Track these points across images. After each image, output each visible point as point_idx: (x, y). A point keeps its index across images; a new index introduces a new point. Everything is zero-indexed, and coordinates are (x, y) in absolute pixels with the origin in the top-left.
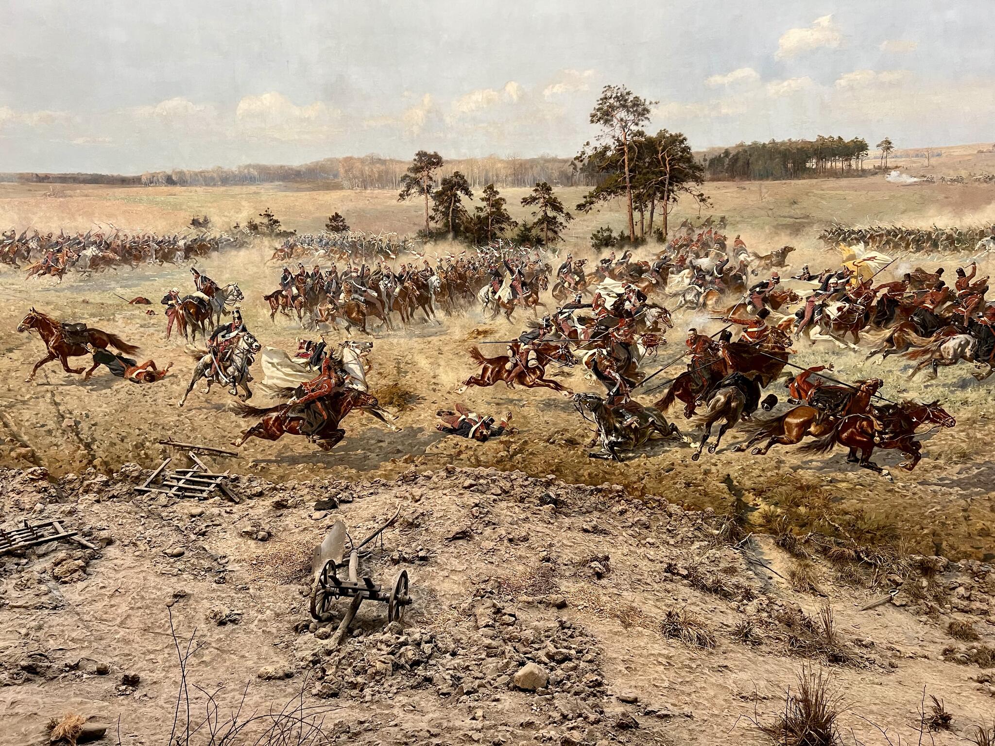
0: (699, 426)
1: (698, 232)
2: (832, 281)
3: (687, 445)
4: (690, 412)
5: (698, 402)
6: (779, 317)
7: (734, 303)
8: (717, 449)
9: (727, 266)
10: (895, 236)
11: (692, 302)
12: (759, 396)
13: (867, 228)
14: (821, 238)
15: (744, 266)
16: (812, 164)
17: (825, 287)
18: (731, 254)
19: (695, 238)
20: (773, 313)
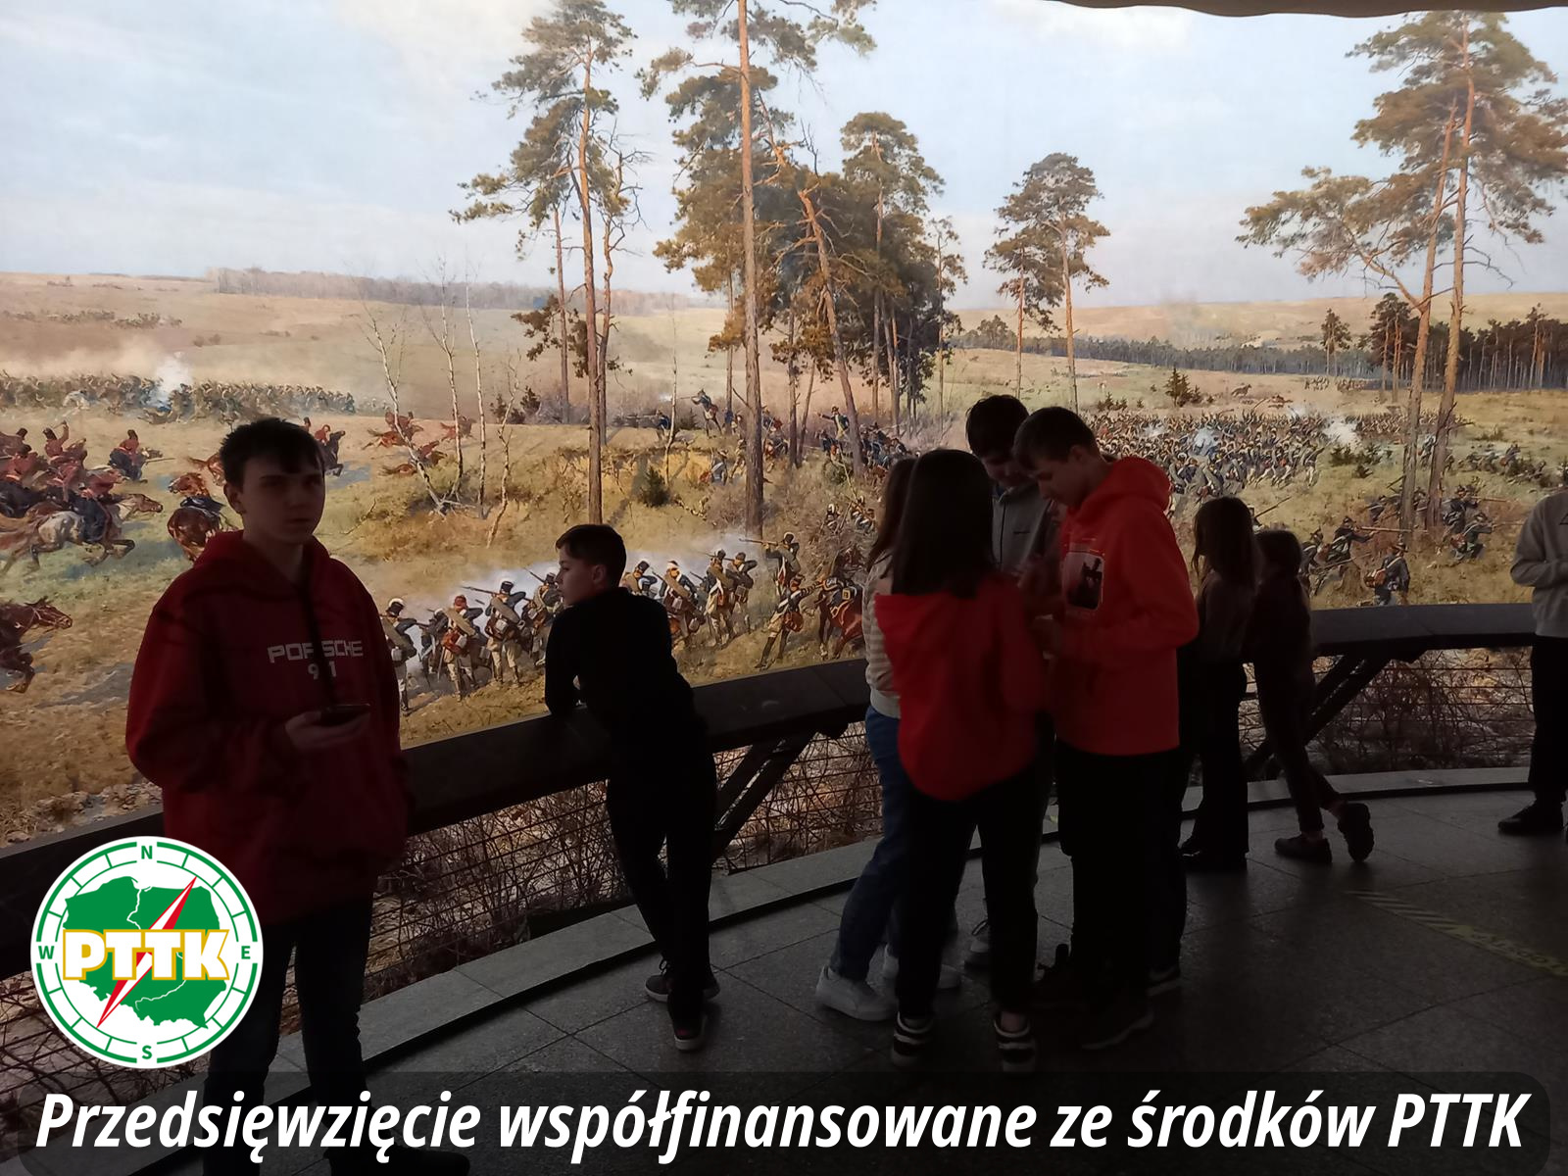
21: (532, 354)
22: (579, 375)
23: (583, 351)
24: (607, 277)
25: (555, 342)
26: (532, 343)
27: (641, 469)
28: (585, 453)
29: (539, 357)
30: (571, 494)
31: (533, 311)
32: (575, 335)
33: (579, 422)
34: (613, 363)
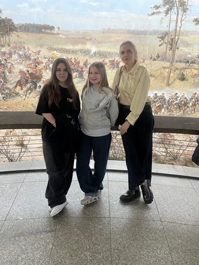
0: (24, 92)
1: (18, 45)
2: (50, 59)
3: (22, 97)
4: (22, 89)
5: (23, 87)
6: (40, 67)
7: (29, 63)
8: (29, 98)
9: (26, 54)
10: (62, 50)
11: (19, 62)
12: (37, 85)
13: (56, 47)
14: (47, 49)
15: (30, 54)
16: (43, 30)
17: (49, 61)
18: (27, 51)
19: (18, 46)
20: (38, 66)
21: (160, 46)
22: (170, 50)
23: (171, 45)
24: (180, 27)
25: (165, 43)
26: (160, 43)
27: (180, 72)
28: (168, 68)
29: (161, 46)
30: (163, 77)
31: (162, 36)
32: (170, 41)
33: (168, 61)
34: (178, 48)
